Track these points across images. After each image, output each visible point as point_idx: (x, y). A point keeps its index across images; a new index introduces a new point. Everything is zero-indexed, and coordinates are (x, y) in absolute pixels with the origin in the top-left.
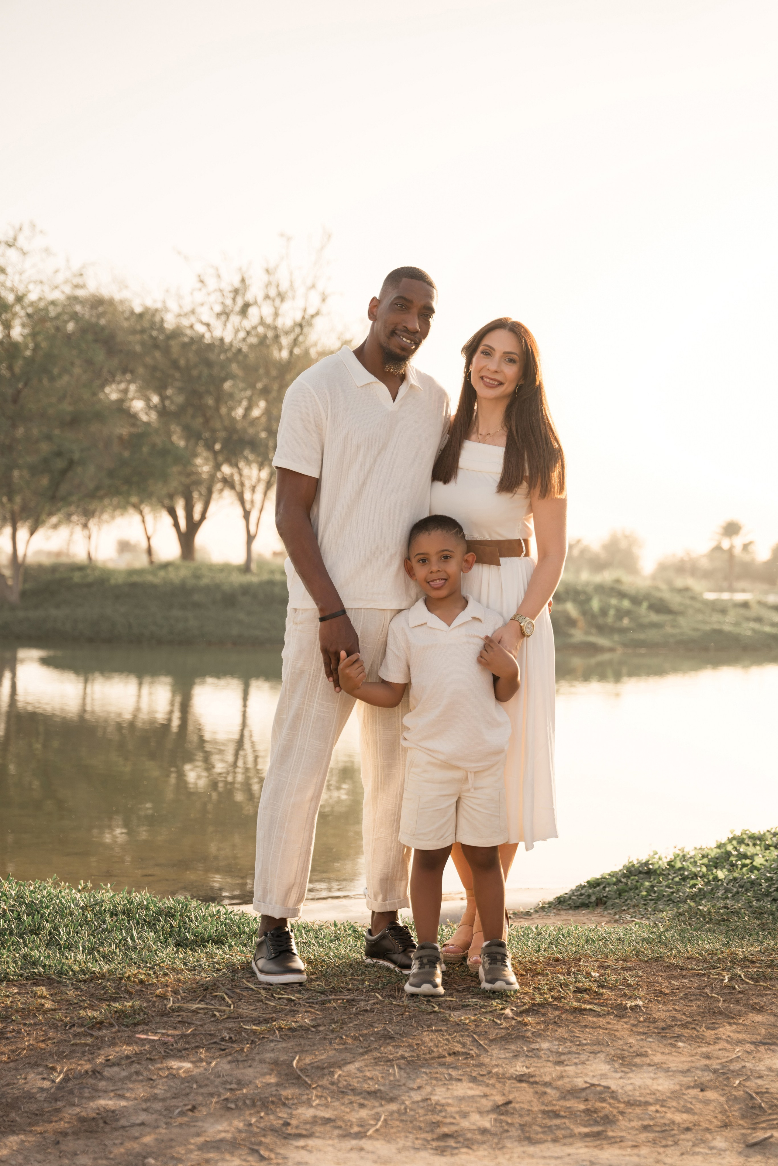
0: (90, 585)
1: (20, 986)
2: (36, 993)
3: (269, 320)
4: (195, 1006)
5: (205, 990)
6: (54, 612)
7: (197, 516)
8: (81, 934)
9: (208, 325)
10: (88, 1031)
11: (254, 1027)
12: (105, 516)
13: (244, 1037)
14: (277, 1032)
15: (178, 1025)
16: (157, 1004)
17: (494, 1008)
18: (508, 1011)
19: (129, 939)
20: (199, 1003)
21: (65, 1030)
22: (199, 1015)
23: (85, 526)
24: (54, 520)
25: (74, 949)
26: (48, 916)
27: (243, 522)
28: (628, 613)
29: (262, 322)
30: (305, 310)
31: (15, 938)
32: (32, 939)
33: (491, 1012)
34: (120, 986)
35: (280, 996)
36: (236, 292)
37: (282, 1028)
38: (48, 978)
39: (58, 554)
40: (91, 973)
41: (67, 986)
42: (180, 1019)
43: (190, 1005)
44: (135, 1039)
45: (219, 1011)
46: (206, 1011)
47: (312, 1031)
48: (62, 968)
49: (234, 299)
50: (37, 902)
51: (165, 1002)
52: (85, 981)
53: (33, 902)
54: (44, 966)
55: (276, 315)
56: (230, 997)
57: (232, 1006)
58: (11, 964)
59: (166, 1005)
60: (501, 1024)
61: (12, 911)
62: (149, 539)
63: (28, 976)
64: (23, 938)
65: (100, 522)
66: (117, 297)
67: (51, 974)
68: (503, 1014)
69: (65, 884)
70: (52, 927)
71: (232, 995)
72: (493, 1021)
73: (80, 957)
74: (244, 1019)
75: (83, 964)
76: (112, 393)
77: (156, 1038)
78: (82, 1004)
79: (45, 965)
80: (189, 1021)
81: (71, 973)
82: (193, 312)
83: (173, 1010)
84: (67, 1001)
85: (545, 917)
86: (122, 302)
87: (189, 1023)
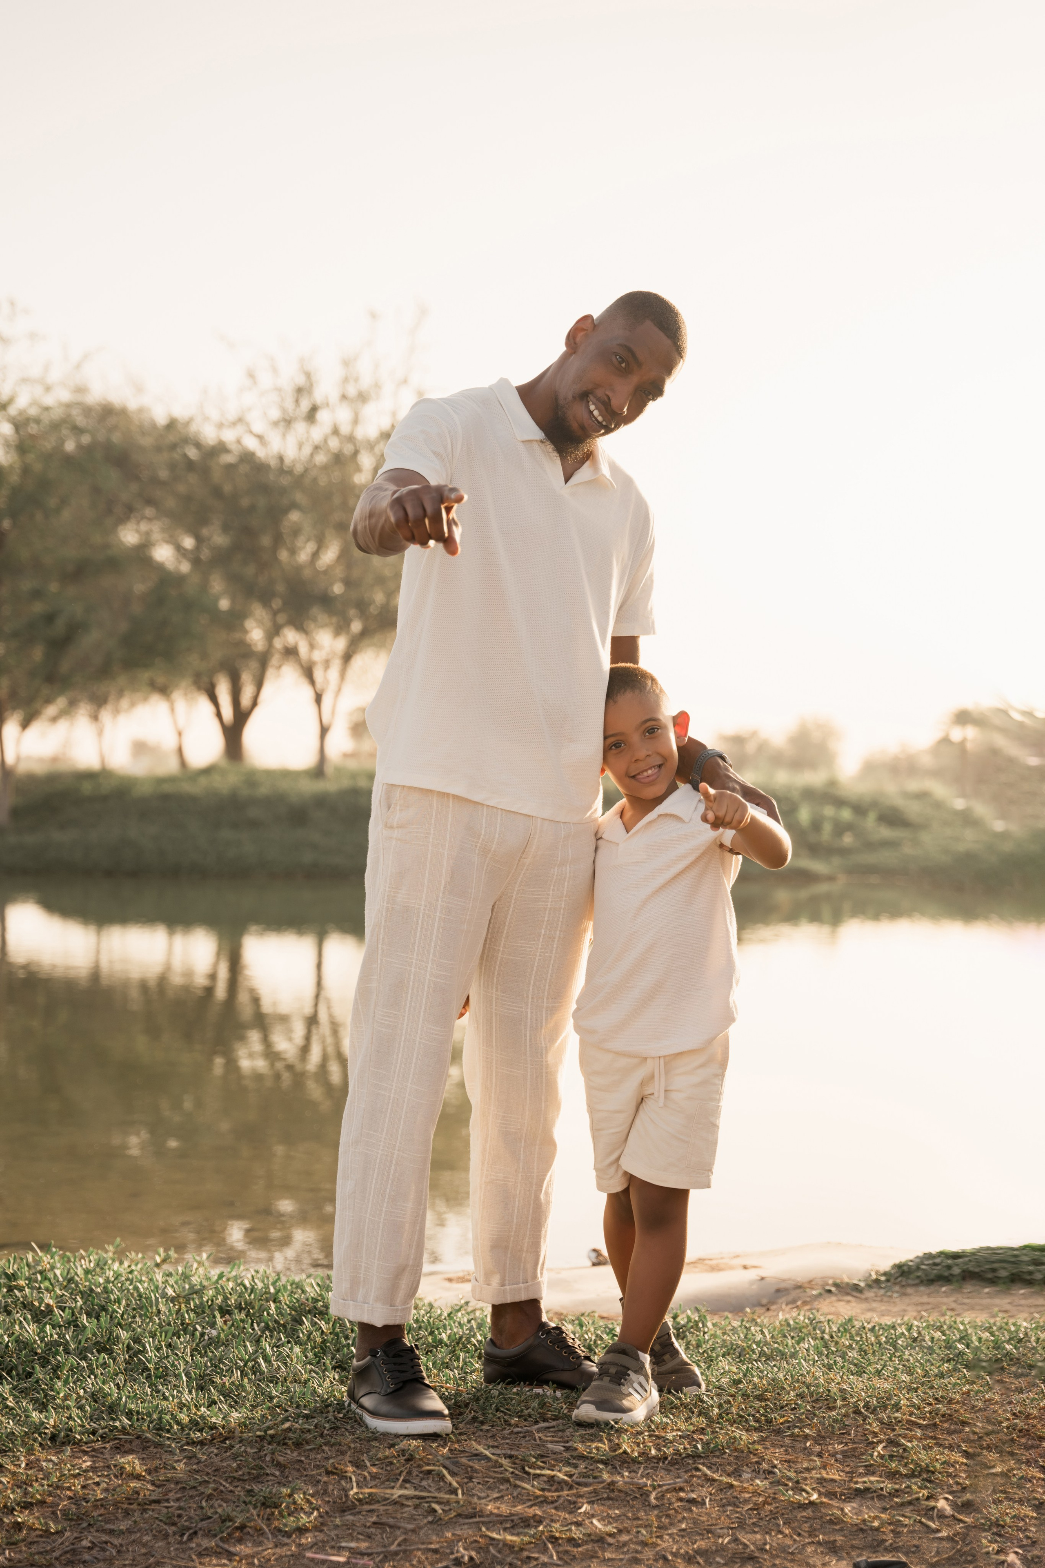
0: (105, 798)
1: (94, 1454)
2: (122, 1468)
3: (345, 429)
4: (397, 1493)
5: (408, 1460)
6: (58, 836)
7: (246, 700)
8: (179, 1349)
9: (260, 438)
10: (221, 1544)
11: (509, 1537)
12: (124, 703)
13: (494, 1556)
14: (550, 1546)
15: (372, 1530)
16: (331, 1487)
17: (915, 1496)
18: (942, 1504)
19: (261, 1361)
20: (402, 1487)
21: (181, 1542)
22: (406, 1509)
23: (95, 718)
24: (51, 710)
25: (173, 1380)
26: (122, 1316)
27: (312, 708)
28: (849, 827)
29: (336, 432)
30: (394, 414)
31: (73, 1360)
32: (101, 1361)
33: (910, 1503)
34: (262, 1453)
35: (538, 1472)
36: (299, 391)
37: (557, 1539)
38: (139, 1437)
39: (55, 760)
40: (211, 1428)
41: (172, 1453)
42: (374, 1519)
43: (388, 1491)
44: (305, 1561)
45: (439, 1503)
46: (417, 1502)
47: (610, 1545)
48: (160, 1419)
49: (297, 401)
50: (99, 1290)
51: (343, 1483)
52: (202, 1443)
53: (92, 1290)
54: (129, 1414)
55: (356, 421)
56: (453, 1474)
57: (460, 1492)
58: (75, 1412)
59: (346, 1491)
60: (938, 1531)
61: (63, 1309)
62: (180, 734)
63: (105, 1433)
64: (85, 1358)
65: (117, 711)
66: (132, 404)
67: (143, 1431)
68: (933, 1508)
69: (137, 1255)
70: (130, 1338)
71: (456, 1470)
72: (921, 1522)
73: (186, 1397)
74: (485, 1519)
75: (194, 1410)
76: (129, 536)
77: (342, 1559)
78: (201, 1489)
79: (130, 1411)
80: (391, 1521)
81: (175, 1427)
82: (240, 420)
83: (360, 1500)
84: (177, 1483)
85: (885, 1299)
86: (141, 410)
87: (391, 1527)
